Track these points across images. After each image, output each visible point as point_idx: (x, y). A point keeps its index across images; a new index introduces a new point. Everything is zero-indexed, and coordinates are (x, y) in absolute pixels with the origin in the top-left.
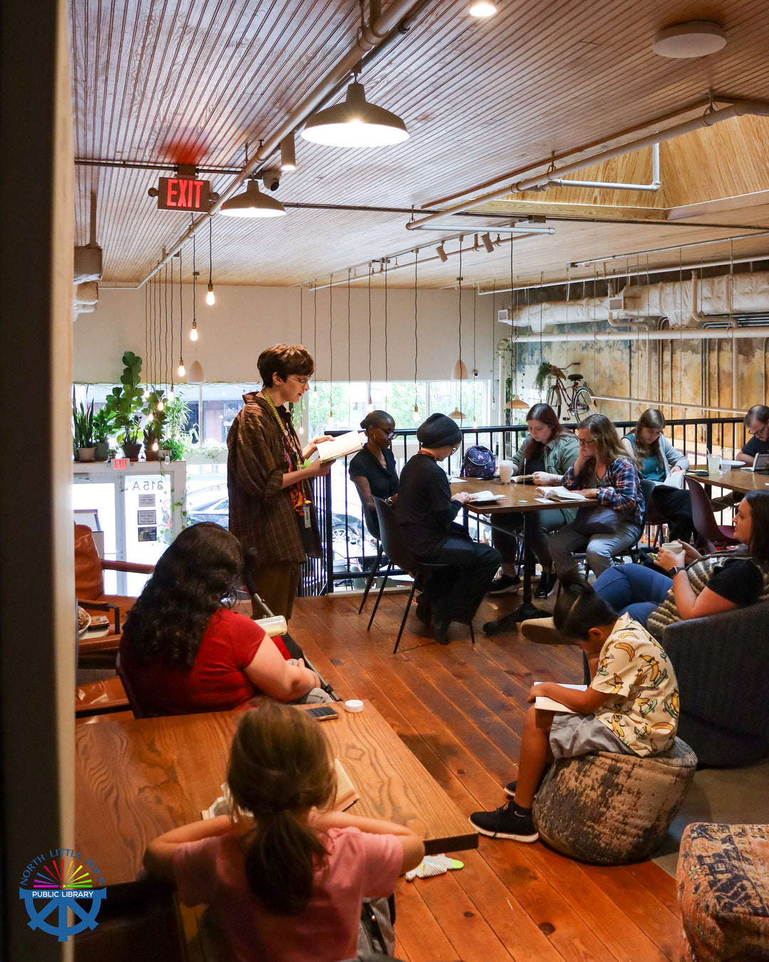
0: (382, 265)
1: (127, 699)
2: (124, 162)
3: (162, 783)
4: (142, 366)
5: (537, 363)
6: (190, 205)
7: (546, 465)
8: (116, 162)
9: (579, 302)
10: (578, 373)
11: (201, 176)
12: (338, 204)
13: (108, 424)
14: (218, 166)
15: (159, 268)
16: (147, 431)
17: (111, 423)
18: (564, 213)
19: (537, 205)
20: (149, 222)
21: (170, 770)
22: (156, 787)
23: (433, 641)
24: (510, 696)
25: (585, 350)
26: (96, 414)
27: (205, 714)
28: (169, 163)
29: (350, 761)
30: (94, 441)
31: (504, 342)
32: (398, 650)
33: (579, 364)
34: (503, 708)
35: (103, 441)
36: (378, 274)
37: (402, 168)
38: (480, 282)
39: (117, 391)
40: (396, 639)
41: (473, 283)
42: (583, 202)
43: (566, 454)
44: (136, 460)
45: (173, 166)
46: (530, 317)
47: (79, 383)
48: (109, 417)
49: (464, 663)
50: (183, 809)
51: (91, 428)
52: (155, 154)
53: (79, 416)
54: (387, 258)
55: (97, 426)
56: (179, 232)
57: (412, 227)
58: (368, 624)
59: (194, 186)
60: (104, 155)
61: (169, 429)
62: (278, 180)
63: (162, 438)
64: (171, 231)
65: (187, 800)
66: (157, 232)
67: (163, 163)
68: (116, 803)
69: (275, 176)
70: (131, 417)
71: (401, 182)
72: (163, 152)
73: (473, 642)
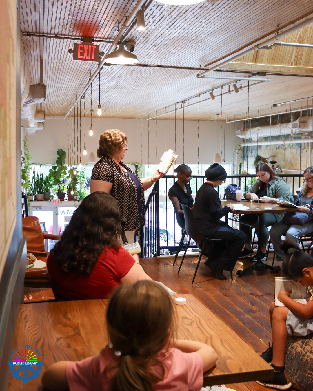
0: (181, 105)
1: (54, 297)
2: (56, 35)
3: (71, 336)
4: (66, 156)
5: (254, 156)
6: (89, 58)
7: (268, 193)
8: (52, 35)
9: (276, 126)
10: (274, 160)
11: (95, 43)
12: (163, 65)
13: (50, 183)
14: (103, 38)
15: (74, 105)
16: (68, 187)
17: (51, 182)
18: (276, 70)
19: (263, 66)
20: (69, 76)
21: (76, 329)
22: (68, 337)
23: (211, 279)
24: (254, 305)
25: (278, 149)
26: (44, 179)
27: (98, 300)
28: (79, 36)
29: (185, 325)
30: (43, 191)
31: (238, 146)
32: (194, 283)
33: (275, 156)
34: (250, 311)
35: (48, 191)
36: (180, 110)
37: (198, 38)
38: (227, 116)
39: (54, 168)
40: (193, 277)
41: (224, 117)
42: (285, 65)
43: (278, 188)
44: (64, 200)
45: (81, 38)
46: (251, 134)
47: (36, 164)
48: (50, 180)
49: (228, 290)
50: (84, 350)
51: (42, 185)
52: (72, 30)
53: (36, 179)
54: (185, 101)
55: (45, 184)
56: (84, 84)
57: (200, 76)
58: (178, 270)
59: (92, 48)
60: (45, 31)
61: (79, 186)
62: (134, 47)
63: (76, 190)
64: (80, 84)
65: (86, 346)
66: (73, 84)
67: (76, 36)
68: (42, 347)
69: (133, 44)
70: (61, 180)
71: (196, 49)
72: (76, 28)
73: (232, 280)
